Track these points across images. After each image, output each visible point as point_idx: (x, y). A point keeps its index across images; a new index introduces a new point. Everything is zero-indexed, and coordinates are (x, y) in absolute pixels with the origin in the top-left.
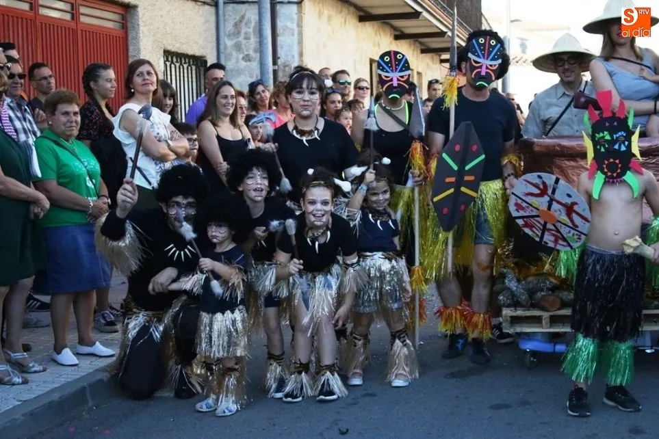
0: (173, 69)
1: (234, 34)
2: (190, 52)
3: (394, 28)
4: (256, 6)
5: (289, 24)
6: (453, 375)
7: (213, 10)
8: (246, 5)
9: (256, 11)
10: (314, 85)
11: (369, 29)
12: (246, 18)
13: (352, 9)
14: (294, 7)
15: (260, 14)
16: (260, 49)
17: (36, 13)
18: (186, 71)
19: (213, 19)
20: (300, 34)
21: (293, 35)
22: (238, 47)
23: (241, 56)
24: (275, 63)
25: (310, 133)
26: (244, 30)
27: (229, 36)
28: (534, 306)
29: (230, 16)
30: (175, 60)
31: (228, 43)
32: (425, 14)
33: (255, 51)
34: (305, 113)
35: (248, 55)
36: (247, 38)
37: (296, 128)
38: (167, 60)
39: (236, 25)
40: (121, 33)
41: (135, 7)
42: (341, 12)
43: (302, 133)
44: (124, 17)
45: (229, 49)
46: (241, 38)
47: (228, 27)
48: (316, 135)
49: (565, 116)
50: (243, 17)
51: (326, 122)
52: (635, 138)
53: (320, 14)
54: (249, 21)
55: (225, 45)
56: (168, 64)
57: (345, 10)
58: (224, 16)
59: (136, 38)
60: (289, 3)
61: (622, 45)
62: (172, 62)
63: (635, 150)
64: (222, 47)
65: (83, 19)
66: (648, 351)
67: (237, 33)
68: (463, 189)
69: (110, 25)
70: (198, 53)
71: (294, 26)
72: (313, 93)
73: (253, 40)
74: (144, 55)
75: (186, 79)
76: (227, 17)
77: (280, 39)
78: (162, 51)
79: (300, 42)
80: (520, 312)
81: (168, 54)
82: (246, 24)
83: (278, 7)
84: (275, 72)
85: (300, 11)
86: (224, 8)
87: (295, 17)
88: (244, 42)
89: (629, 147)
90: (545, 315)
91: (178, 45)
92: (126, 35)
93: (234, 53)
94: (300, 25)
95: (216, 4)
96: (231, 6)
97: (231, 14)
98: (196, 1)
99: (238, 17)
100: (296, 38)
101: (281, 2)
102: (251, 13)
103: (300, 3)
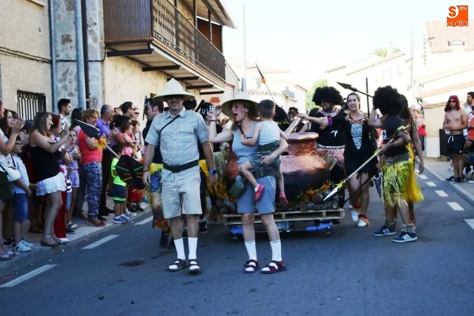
0: (23, 102)
1: (62, 80)
2: (35, 91)
4: (76, 63)
5: (96, 74)
7: (48, 66)
8: (70, 62)
9: (76, 66)
11: (150, 75)
12: (70, 70)
13: (138, 64)
14: (99, 64)
15: (78, 68)
16: (78, 89)
18: (32, 103)
19: (49, 71)
20: (103, 80)
21: (99, 80)
22: (65, 88)
23: (67, 93)
24: (87, 97)
26: (68, 77)
27: (59, 81)
29: (60, 69)
30: (24, 96)
31: (59, 85)
32: (183, 66)
33: (75, 90)
35: (71, 93)
36: (71, 82)
38: (20, 96)
39: (64, 75)
42: (130, 66)
45: (60, 89)
46: (67, 82)
47: (59, 76)
50: (68, 70)
53: (116, 68)
54: (72, 72)
55: (57, 89)
56: (20, 98)
57: (133, 65)
58: (56, 69)
60: (96, 61)
62: (23, 97)
64: (55, 88)
66: (288, 231)
67: (64, 79)
70: (39, 92)
71: (99, 75)
73: (74, 84)
74: (5, 94)
75: (32, 108)
76: (58, 70)
77: (91, 83)
78: (16, 91)
79: (103, 85)
81: (20, 93)
82: (70, 74)
83: (89, 63)
84: (88, 103)
85: (103, 67)
86: (56, 64)
87: (100, 70)
88: (69, 85)
91: (25, 88)
93: (63, 91)
94: (103, 75)
95: (51, 62)
96: (60, 63)
97: (60, 68)
98: (38, 61)
99: (65, 70)
100: (100, 82)
101: (91, 61)
102: (73, 67)
103: (102, 61)
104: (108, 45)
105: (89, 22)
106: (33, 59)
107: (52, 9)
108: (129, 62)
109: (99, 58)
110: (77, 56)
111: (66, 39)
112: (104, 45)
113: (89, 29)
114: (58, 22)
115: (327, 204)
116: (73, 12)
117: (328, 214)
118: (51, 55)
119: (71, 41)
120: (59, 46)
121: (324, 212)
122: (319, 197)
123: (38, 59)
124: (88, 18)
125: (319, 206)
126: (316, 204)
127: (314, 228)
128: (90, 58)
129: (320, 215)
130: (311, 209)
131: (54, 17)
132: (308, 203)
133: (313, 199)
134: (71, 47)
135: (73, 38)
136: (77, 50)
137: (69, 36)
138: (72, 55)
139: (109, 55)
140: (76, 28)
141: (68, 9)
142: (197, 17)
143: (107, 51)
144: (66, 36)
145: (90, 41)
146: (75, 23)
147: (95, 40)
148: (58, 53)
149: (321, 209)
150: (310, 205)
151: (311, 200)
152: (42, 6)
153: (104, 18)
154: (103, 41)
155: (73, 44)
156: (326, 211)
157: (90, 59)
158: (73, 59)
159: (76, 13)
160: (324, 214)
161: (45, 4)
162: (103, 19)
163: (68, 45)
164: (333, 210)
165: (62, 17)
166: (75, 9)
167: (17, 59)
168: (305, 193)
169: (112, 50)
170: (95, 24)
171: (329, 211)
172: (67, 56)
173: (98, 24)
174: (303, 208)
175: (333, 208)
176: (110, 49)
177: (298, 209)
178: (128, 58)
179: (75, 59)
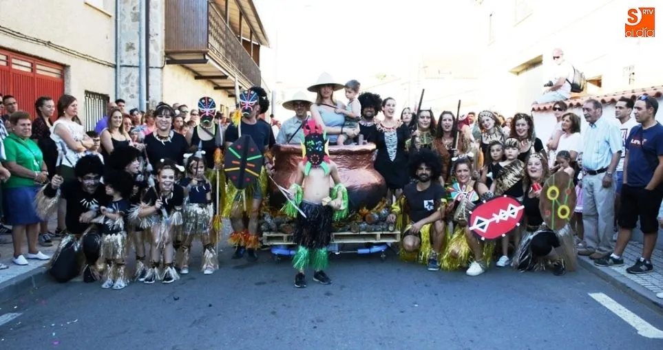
0: (90, 101)
1: (125, 83)
2: (100, 92)
3: (214, 83)
5: (156, 79)
6: (237, 267)
7: (113, 69)
8: (133, 68)
9: (138, 71)
10: (168, 113)
11: (201, 83)
12: (132, 75)
13: (191, 72)
14: (160, 70)
15: (140, 73)
16: (140, 92)
17: (10, 68)
18: (97, 102)
19: (114, 75)
20: (162, 84)
21: (158, 85)
22: (127, 90)
23: (129, 95)
24: (147, 100)
25: (166, 138)
26: (131, 81)
27: (123, 84)
28: (279, 231)
31: (122, 88)
32: (230, 77)
33: (137, 93)
34: (164, 128)
35: (132, 95)
36: (133, 85)
37: (158, 135)
38: (87, 96)
39: (127, 78)
40: (60, 80)
41: (69, 66)
42: (185, 74)
43: (161, 138)
44: (62, 71)
45: (122, 91)
46: (129, 85)
47: (122, 79)
48: (169, 140)
49: (298, 133)
50: (130, 75)
51: (175, 132)
52: (326, 145)
53: (173, 74)
54: (134, 77)
55: (120, 90)
56: (87, 98)
57: (187, 73)
58: (120, 73)
59: (69, 83)
60: (156, 68)
61: (326, 98)
62: (90, 97)
63: (327, 151)
64: (118, 90)
65: (38, 72)
66: (337, 253)
67: (127, 83)
68: (246, 170)
69: (54, 76)
70: (104, 93)
71: (159, 80)
72: (167, 117)
73: (136, 87)
74: (73, 94)
76: (122, 74)
77: (150, 87)
78: (84, 92)
79: (162, 89)
80: (272, 234)
81: (87, 92)
82: (132, 78)
83: (150, 70)
84: (147, 105)
85: (162, 72)
86: (120, 69)
87: (160, 75)
88: (131, 87)
89: (323, 149)
90: (285, 236)
91: (92, 88)
92: (64, 81)
93: (125, 93)
94: (162, 80)
95: (115, 67)
96: (124, 68)
97: (124, 73)
98: (104, 65)
99: (128, 74)
100: (160, 86)
101: (152, 67)
102: (135, 72)
103: (162, 68)
104: (167, 54)
105: (151, 32)
106: (100, 63)
107: (119, 19)
108: (184, 70)
109: (160, 66)
110: (140, 63)
111: (130, 47)
112: (164, 54)
113: (151, 39)
114: (123, 31)
115: (383, 225)
116: (138, 23)
117: (382, 236)
118: (116, 61)
119: (134, 49)
120: (123, 52)
121: (379, 234)
122: (374, 217)
123: (104, 63)
124: (151, 29)
125: (373, 227)
126: (370, 224)
127: (366, 251)
128: (151, 64)
129: (374, 236)
130: (364, 230)
131: (120, 25)
132: (361, 223)
133: (367, 219)
134: (134, 54)
135: (136, 46)
136: (140, 57)
137: (132, 44)
138: (135, 62)
139: (168, 63)
140: (140, 38)
141: (133, 20)
142: (242, 38)
143: (167, 59)
144: (130, 45)
145: (151, 50)
146: (139, 33)
147: (156, 49)
148: (122, 59)
149: (375, 231)
150: (364, 225)
151: (364, 219)
152: (110, 16)
153: (166, 30)
154: (163, 50)
155: (137, 51)
156: (381, 233)
157: (150, 66)
158: (135, 65)
159: (140, 24)
160: (379, 236)
161: (113, 15)
162: (164, 31)
163: (132, 52)
164: (388, 233)
165: (127, 28)
166: (140, 20)
167: (86, 62)
168: (358, 212)
169: (171, 58)
170: (157, 35)
171: (384, 233)
172: (130, 62)
173: (160, 35)
174: (355, 229)
175: (388, 230)
176: (169, 57)
177: (349, 230)
178: (183, 66)
179: (138, 65)
